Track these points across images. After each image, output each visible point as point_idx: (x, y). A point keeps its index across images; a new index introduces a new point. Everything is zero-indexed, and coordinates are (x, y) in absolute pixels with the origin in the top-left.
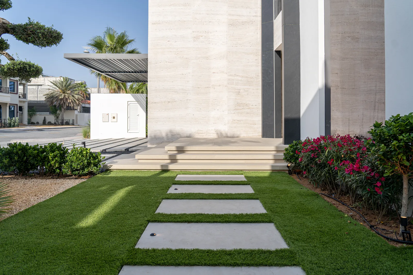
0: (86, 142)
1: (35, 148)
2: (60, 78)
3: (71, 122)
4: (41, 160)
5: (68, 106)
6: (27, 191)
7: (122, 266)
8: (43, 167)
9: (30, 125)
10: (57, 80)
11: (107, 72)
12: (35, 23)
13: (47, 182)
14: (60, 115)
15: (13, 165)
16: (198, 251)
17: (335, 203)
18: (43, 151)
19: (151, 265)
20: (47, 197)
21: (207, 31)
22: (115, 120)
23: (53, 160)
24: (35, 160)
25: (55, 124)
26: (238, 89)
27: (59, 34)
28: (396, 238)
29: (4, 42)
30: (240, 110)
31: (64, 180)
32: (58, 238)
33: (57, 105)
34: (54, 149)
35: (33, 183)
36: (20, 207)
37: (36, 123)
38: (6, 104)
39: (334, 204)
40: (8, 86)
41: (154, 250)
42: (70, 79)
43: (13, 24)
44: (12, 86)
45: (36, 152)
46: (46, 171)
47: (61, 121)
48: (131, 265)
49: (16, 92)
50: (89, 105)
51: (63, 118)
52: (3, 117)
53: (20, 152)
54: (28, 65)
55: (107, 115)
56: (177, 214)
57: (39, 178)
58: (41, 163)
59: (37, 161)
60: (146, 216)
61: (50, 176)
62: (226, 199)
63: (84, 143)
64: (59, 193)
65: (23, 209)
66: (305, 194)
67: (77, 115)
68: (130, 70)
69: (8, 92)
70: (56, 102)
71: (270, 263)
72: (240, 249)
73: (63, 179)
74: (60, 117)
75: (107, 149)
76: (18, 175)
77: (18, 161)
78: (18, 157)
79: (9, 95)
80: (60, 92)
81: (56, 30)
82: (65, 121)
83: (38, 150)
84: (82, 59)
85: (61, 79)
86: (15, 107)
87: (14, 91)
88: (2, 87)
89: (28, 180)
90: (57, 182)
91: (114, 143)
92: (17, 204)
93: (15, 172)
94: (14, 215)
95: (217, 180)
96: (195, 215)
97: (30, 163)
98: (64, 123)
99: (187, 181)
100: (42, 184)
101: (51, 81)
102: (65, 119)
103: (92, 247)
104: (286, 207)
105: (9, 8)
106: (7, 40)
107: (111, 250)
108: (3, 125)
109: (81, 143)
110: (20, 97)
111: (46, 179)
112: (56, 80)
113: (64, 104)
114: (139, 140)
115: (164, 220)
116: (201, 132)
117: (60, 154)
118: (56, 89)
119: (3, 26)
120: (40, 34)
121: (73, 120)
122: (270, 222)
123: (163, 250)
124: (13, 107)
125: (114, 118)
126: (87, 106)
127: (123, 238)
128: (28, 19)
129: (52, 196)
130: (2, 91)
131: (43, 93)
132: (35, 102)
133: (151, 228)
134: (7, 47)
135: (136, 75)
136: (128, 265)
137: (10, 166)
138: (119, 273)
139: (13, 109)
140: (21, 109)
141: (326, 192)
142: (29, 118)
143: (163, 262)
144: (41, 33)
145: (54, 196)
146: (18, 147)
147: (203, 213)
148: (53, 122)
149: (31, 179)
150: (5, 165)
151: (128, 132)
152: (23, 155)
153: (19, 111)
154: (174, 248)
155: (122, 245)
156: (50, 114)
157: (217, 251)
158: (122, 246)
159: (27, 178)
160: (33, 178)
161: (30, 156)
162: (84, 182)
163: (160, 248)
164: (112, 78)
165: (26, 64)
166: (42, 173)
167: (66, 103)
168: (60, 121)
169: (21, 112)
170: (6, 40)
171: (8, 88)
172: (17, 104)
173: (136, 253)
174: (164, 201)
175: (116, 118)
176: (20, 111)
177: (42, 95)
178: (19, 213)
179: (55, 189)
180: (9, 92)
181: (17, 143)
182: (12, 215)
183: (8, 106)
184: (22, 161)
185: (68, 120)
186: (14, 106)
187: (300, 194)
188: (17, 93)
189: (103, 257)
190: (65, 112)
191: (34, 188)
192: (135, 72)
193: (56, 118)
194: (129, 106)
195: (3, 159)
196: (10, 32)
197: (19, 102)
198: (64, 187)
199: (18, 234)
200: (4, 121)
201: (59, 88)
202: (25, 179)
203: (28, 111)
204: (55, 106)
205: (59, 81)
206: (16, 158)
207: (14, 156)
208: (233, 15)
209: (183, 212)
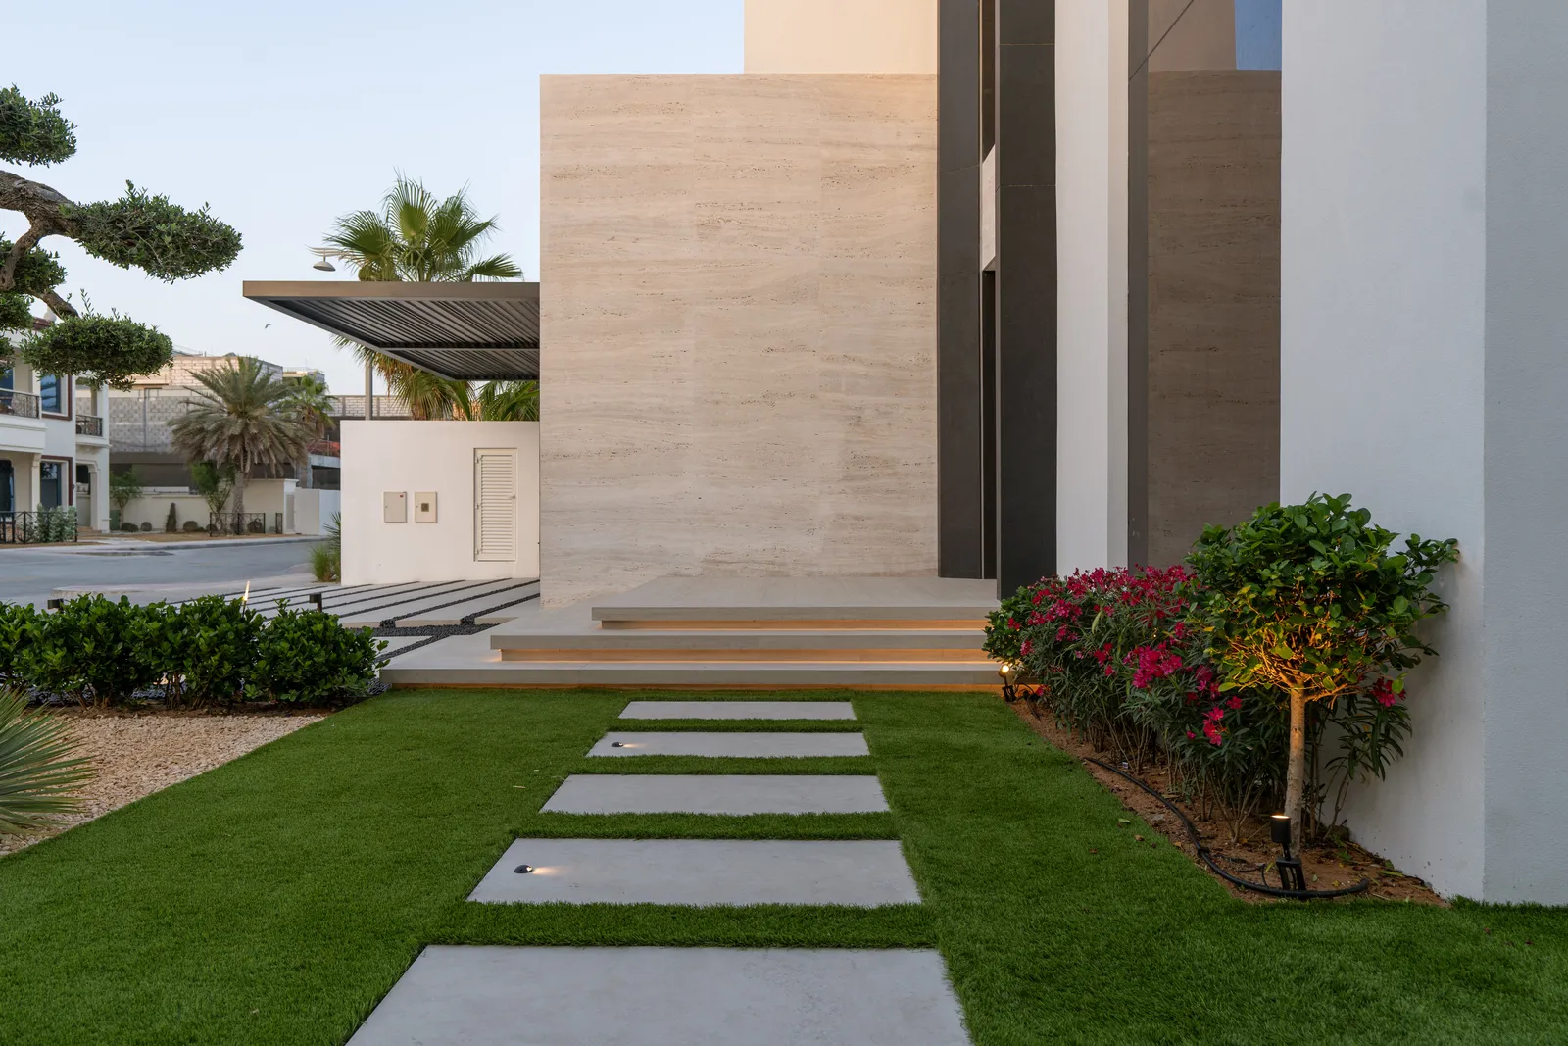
0: (324, 596)
1: (150, 614)
2: (229, 361)
3: (270, 523)
4: (171, 653)
5: (260, 463)
6: (127, 753)
7: (422, 947)
8: (179, 679)
9: (119, 533)
10: (217, 367)
11: (399, 343)
12: (151, 199)
13: (194, 726)
14: (228, 495)
15: (79, 670)
16: (648, 908)
17: (1122, 788)
18: (180, 625)
19: (508, 944)
20: (196, 771)
21: (745, 203)
22: (430, 515)
23: (213, 653)
24: (153, 655)
25: (211, 530)
26: (856, 408)
27: (229, 236)
28: (1261, 882)
29: (48, 261)
30: (865, 478)
31: (251, 719)
32: (234, 879)
33: (220, 460)
34: (214, 615)
35: (146, 728)
36: (112, 800)
37: (139, 527)
38: (31, 456)
39: (1120, 790)
40: (37, 391)
41: (519, 907)
42: (266, 363)
43: (78, 204)
44: (52, 391)
45: (155, 625)
46: (190, 689)
47: (233, 520)
48: (448, 944)
49: (65, 414)
50: (335, 459)
51: (242, 508)
52: (19, 506)
53: (100, 627)
54: (124, 331)
55: (401, 496)
56: (606, 813)
57: (164, 712)
58: (172, 665)
59: (160, 656)
60: (508, 820)
61: (203, 707)
62: (774, 773)
63: (317, 598)
64: (235, 757)
65: (119, 805)
66: (1034, 760)
67: (291, 498)
68: (479, 336)
69: (35, 412)
70: (212, 451)
71: (853, 939)
72: (775, 905)
73: (246, 717)
74: (230, 506)
75: (398, 618)
76: (96, 703)
77: (93, 658)
78: (94, 644)
79: (40, 423)
80: (229, 413)
81: (218, 221)
82: (247, 520)
83: (160, 618)
84: (307, 300)
85: (230, 364)
86: (62, 468)
87: (57, 407)
88: (14, 396)
89: (128, 720)
90: (228, 725)
91: (424, 597)
92: (102, 790)
93: (85, 696)
94: (96, 820)
95: (758, 717)
96: (658, 818)
97: (137, 665)
98: (246, 528)
99: (656, 721)
100: (178, 730)
101: (194, 371)
102: (247, 510)
103: (338, 901)
104: (956, 798)
105: (66, 155)
106: (56, 254)
107: (392, 909)
108: (20, 533)
109: (307, 598)
110: (79, 430)
111: (188, 715)
112: (213, 365)
113: (245, 456)
114: (516, 587)
115: (563, 830)
116: (726, 558)
117: (237, 633)
118: (215, 401)
119: (45, 211)
120: (167, 239)
121: (279, 515)
122: (891, 836)
123: (547, 907)
124: (55, 468)
125: (425, 507)
126: (328, 461)
127: (432, 878)
128: (127, 188)
129: (210, 768)
130: (15, 408)
131: (165, 414)
132: (137, 450)
133: (520, 851)
134: (57, 276)
135: (502, 354)
136: (439, 944)
137: (66, 675)
138: (413, 960)
139: (54, 476)
140: (84, 473)
141: (1105, 757)
142: (116, 508)
143: (541, 934)
144: (169, 235)
145: (219, 768)
146: (93, 609)
147: (688, 810)
148: (203, 522)
149: (140, 716)
150: (52, 670)
151: (480, 557)
152: (112, 636)
153: (78, 481)
154: (577, 901)
155: (428, 894)
156: (192, 493)
157: (706, 909)
158: (425, 898)
159: (126, 715)
160: (146, 715)
161: (135, 639)
162: (316, 725)
163: (538, 901)
164: (416, 365)
165: (116, 326)
166: (175, 697)
167: (252, 453)
168: (229, 520)
169: (86, 487)
170: (54, 256)
171: (37, 397)
172: (71, 458)
173: (465, 914)
174: (571, 778)
175: (432, 507)
176: (79, 484)
177: (163, 423)
178: (109, 815)
179: (222, 746)
180: (41, 412)
181: (90, 597)
182: (89, 819)
183: (37, 464)
184: (108, 658)
185: (257, 514)
186: (59, 465)
187: (1017, 760)
188: (69, 418)
189: (370, 924)
190: (247, 486)
191: (152, 744)
192: (498, 345)
193: (215, 509)
194: (479, 466)
195: (44, 651)
196: (68, 229)
197: (77, 451)
198: (250, 739)
199: (111, 869)
200: (25, 520)
201: (225, 397)
202: (120, 716)
203: (112, 483)
204: (211, 464)
205: (223, 371)
206: (89, 647)
207: (83, 638)
208: (838, 145)
209: (622, 810)
